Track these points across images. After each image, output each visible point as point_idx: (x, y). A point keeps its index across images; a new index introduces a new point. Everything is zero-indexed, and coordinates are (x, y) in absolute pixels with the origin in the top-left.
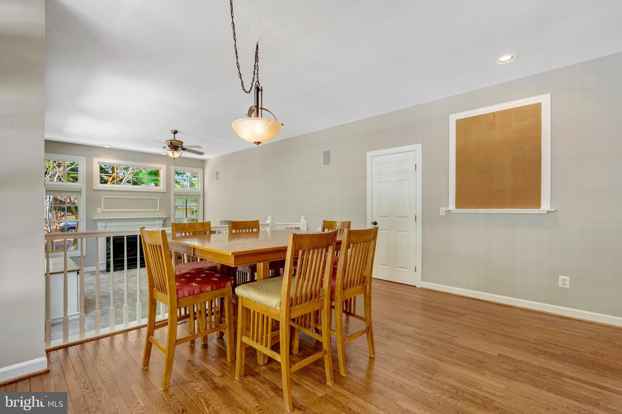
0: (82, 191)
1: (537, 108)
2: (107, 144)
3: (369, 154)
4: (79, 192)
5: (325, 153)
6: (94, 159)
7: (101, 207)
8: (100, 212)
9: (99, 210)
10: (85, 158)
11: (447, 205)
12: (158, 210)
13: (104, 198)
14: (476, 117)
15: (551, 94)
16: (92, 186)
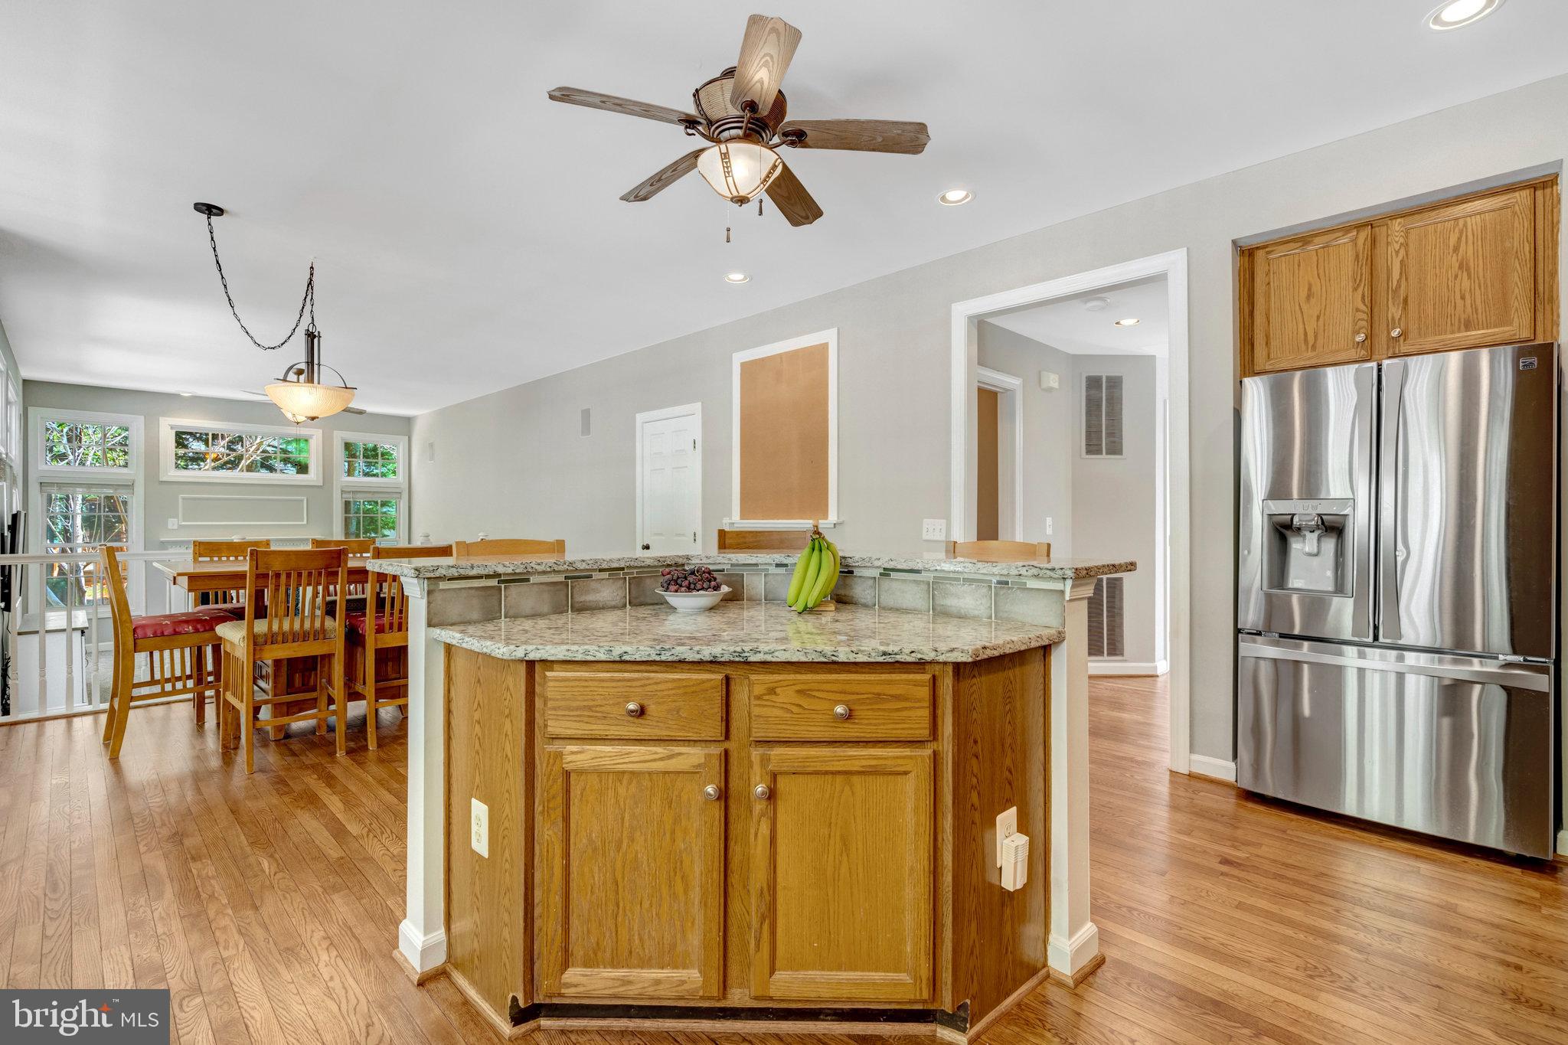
0: (136, 485)
1: (824, 347)
2: (186, 391)
3: (640, 417)
4: (130, 486)
5: (583, 412)
6: (161, 419)
7: (178, 518)
8: (176, 527)
9: (172, 523)
10: (143, 417)
11: (730, 515)
12: (305, 522)
13: (183, 499)
14: (763, 360)
15: (838, 330)
16: (157, 475)
